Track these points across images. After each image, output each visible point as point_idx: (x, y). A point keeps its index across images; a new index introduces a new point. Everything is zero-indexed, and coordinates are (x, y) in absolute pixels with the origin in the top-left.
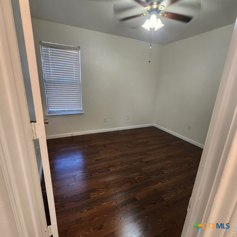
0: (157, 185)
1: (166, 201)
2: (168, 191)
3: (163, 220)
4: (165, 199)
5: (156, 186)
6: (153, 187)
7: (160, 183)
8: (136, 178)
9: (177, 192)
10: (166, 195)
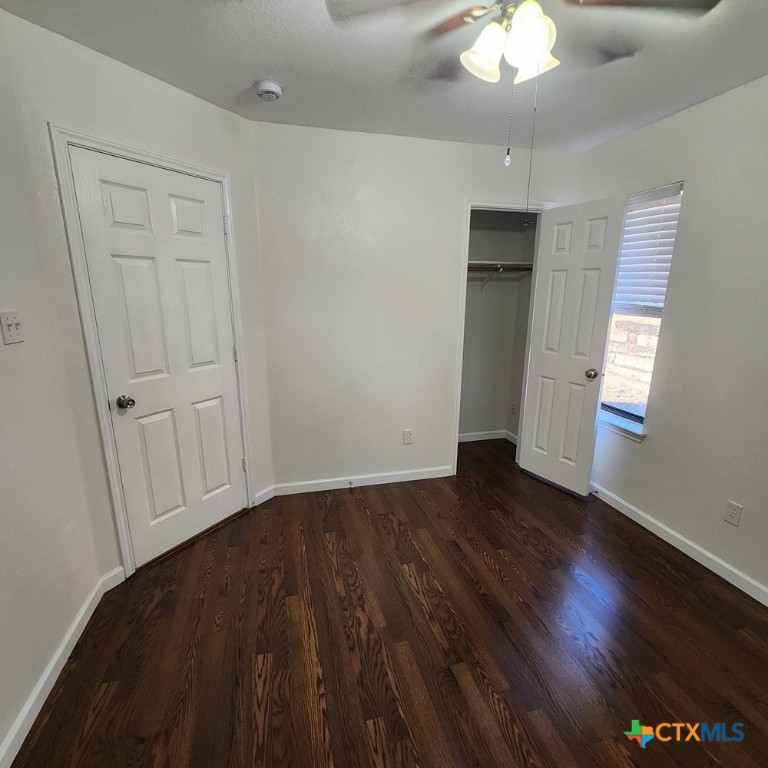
0: (315, 659)
1: (253, 655)
2: (278, 678)
3: (218, 626)
4: (260, 657)
5: (314, 654)
6: (313, 645)
7: (320, 671)
8: (359, 613)
9: (263, 707)
10: (269, 667)
